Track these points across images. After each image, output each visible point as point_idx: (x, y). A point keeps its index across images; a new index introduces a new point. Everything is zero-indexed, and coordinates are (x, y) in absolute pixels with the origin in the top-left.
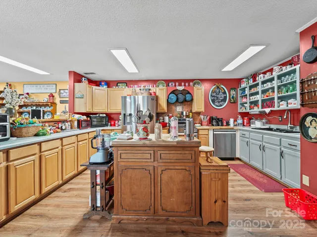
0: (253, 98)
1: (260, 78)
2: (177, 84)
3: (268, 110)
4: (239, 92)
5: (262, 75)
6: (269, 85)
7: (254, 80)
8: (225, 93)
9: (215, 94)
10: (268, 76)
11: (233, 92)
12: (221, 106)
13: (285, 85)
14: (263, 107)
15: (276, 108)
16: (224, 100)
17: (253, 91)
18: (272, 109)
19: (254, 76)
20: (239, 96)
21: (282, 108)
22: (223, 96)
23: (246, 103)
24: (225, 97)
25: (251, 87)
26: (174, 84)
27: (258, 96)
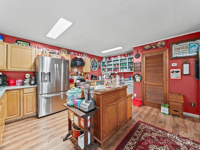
0: (109, 67)
1: (113, 59)
2: (76, 54)
3: (116, 72)
4: (102, 64)
5: (113, 58)
6: (116, 62)
7: (110, 59)
8: (97, 63)
9: (93, 63)
10: (116, 59)
11: (99, 63)
12: (95, 69)
13: (123, 63)
14: (114, 71)
15: (120, 72)
16: (96, 67)
17: (109, 64)
18: (118, 72)
19: (110, 58)
20: (102, 65)
21: (122, 71)
22: (96, 64)
23: (106, 69)
24: (97, 65)
25: (108, 62)
26: (74, 54)
27: (111, 66)
